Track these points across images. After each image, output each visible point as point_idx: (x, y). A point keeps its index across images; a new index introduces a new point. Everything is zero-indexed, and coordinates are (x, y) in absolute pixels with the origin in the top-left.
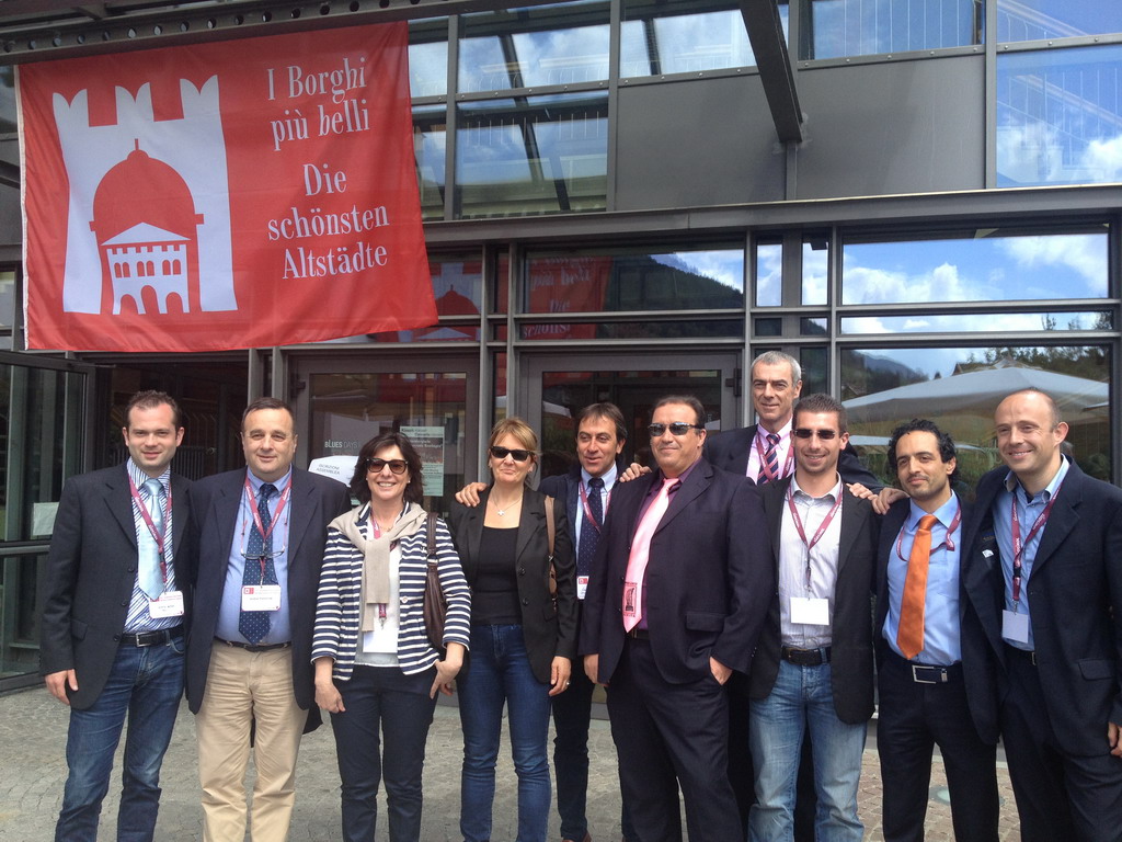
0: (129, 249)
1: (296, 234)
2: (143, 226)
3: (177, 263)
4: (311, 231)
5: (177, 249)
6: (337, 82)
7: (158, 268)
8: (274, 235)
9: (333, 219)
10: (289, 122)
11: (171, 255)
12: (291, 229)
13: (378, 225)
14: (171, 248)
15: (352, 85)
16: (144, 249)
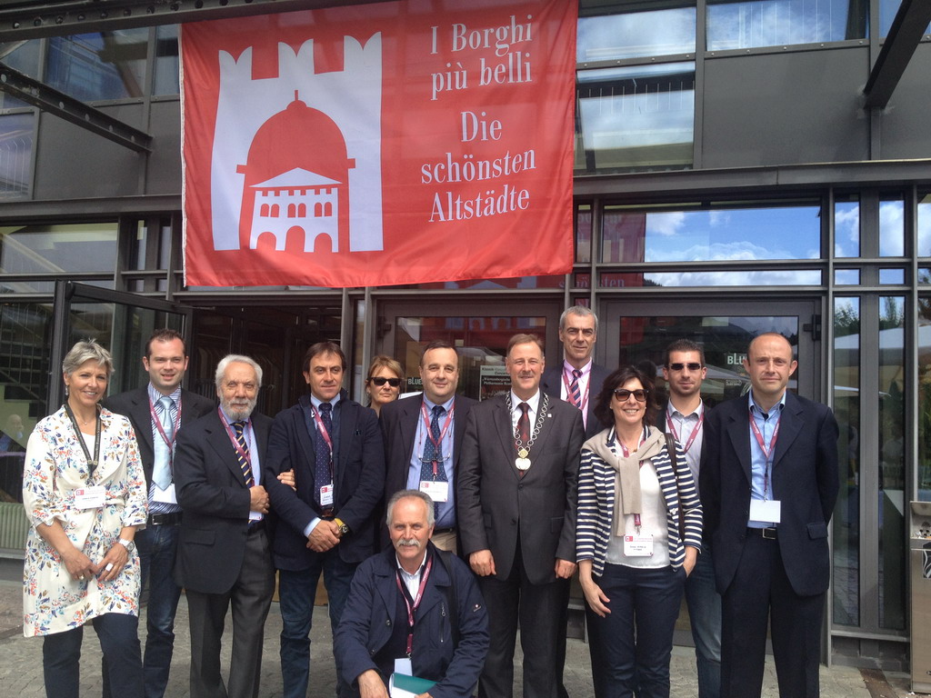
0: (281, 192)
1: (447, 178)
2: (298, 171)
3: (328, 206)
4: (462, 177)
5: (329, 192)
6: (502, 36)
7: (310, 211)
8: (427, 178)
9: (485, 165)
10: (449, 74)
11: (323, 198)
12: (443, 173)
13: (525, 168)
14: (323, 191)
15: (517, 39)
16: (297, 192)
